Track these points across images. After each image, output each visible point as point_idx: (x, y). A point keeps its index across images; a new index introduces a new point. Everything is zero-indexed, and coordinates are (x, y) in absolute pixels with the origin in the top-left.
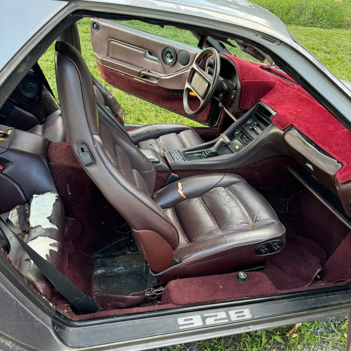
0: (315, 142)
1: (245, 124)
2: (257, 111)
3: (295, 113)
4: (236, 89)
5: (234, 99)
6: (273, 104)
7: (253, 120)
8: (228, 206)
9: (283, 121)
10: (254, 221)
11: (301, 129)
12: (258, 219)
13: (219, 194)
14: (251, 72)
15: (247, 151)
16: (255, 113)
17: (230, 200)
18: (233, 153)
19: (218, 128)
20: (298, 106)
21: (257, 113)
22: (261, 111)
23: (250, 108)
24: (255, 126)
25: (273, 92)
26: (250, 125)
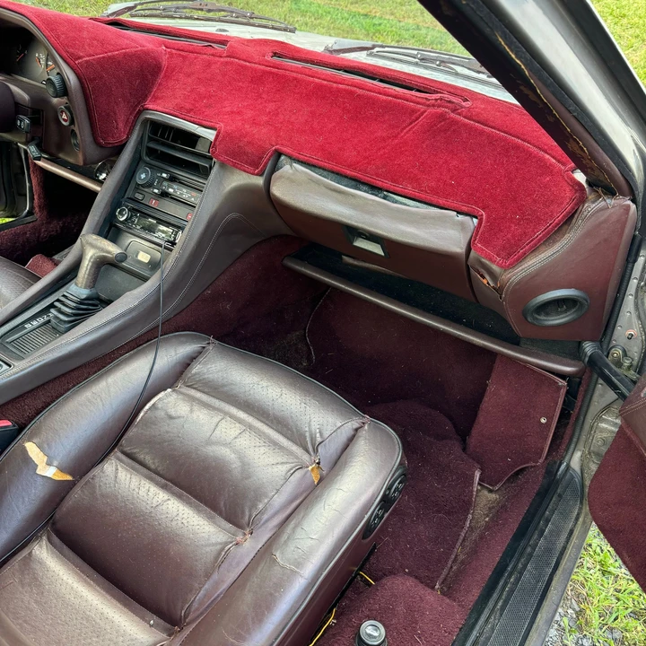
0: (367, 179)
1: (132, 185)
2: (151, 139)
3: (265, 118)
4: (64, 91)
5: (72, 122)
6: (190, 111)
7: (151, 167)
8: (218, 443)
9: (249, 149)
10: (311, 449)
11: (306, 156)
12: (319, 440)
13: (171, 417)
14: (85, 33)
15: (184, 260)
16: (148, 148)
17: (216, 419)
18: (145, 279)
19: (37, 214)
20: (260, 96)
21: (152, 145)
22: (162, 136)
23: (128, 138)
24: (165, 183)
25: (167, 77)
26: (150, 185)
